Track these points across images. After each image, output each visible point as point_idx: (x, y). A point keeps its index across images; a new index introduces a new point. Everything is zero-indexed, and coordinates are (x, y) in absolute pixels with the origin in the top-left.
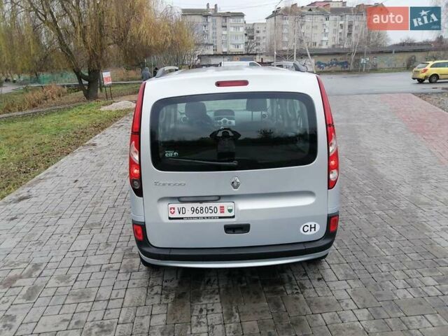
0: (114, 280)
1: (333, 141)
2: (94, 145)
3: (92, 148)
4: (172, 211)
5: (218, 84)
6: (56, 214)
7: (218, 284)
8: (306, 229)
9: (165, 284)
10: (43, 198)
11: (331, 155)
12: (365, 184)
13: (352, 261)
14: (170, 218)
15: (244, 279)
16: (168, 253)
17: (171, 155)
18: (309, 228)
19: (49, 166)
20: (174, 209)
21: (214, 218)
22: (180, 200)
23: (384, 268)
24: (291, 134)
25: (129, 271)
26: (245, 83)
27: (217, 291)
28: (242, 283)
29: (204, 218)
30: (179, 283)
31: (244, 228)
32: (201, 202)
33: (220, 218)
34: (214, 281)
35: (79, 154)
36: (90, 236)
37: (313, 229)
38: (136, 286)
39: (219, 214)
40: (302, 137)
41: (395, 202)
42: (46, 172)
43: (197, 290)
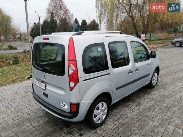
4: (35, 82)
14: (35, 84)
22: (37, 79)
31: (47, 96)
32: (40, 81)
33: (42, 89)
39: (42, 87)
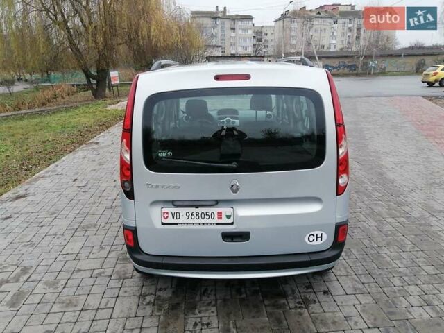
0: (105, 287)
1: (343, 143)
2: (97, 143)
3: (95, 146)
4: (166, 215)
5: (217, 78)
6: (52, 214)
7: (215, 295)
8: (311, 238)
9: (158, 293)
10: (39, 197)
11: (340, 158)
12: (374, 189)
13: (360, 272)
14: (163, 224)
15: (243, 290)
16: (160, 262)
17: (164, 155)
18: (315, 238)
19: (51, 164)
20: (167, 213)
21: (211, 224)
22: (174, 204)
23: (397, 281)
24: (297, 135)
25: (122, 278)
26: (247, 77)
27: (214, 303)
28: (241, 295)
29: (200, 224)
30: (173, 292)
31: (243, 236)
32: (197, 207)
33: (217, 224)
34: (211, 291)
35: (81, 153)
36: (84, 239)
37: (319, 239)
38: (127, 294)
39: (216, 220)
40: (309, 137)
41: (407, 209)
42: (47, 169)
43: (192, 301)
